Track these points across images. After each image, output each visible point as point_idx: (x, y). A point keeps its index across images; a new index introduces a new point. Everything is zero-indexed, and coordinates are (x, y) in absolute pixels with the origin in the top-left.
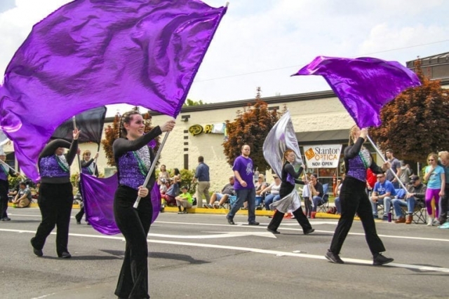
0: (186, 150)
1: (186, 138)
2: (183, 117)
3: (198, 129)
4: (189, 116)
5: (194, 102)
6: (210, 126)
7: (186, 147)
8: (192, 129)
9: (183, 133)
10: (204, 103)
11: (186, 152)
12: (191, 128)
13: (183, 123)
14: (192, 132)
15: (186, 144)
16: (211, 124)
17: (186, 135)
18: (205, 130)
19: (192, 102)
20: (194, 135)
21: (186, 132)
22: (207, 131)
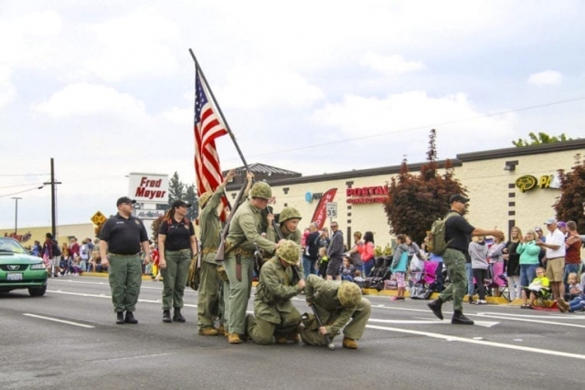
0: (512, 213)
1: (512, 195)
2: (508, 163)
3: (529, 182)
4: (517, 163)
5: (551, 137)
6: (547, 177)
7: (512, 209)
8: (520, 183)
9: (507, 188)
10: (567, 139)
11: (512, 218)
12: (518, 180)
13: (508, 172)
14: (520, 187)
15: (512, 204)
16: (549, 174)
17: (512, 190)
18: (540, 183)
19: (547, 137)
20: (524, 191)
21: (512, 186)
22: (543, 186)
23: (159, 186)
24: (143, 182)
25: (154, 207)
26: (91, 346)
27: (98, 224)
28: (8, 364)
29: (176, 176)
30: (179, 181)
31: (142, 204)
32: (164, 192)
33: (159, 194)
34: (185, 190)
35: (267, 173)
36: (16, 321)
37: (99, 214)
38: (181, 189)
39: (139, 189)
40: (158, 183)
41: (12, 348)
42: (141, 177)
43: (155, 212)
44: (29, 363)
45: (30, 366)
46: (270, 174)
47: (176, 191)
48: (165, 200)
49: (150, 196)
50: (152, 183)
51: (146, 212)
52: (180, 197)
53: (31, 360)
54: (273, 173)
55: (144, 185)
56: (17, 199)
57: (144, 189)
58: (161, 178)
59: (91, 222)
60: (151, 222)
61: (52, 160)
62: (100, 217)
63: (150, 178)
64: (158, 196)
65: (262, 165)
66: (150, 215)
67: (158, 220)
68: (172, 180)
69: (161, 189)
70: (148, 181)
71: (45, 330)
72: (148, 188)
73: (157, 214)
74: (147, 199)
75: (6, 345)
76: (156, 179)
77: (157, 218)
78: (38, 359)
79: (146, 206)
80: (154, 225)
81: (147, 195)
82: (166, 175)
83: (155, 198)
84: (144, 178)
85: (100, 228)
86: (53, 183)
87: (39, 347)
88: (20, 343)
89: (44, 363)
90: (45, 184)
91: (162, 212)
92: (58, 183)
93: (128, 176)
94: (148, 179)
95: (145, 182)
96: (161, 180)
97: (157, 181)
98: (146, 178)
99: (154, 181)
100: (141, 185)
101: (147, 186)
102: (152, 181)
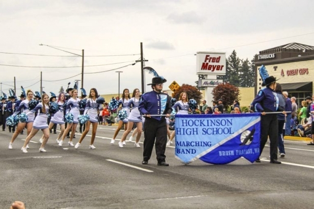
23: (218, 62)
24: (206, 59)
25: (215, 77)
26: (146, 187)
27: (174, 90)
28: (83, 200)
29: (234, 53)
30: (237, 57)
31: (206, 75)
32: (222, 66)
33: (219, 68)
34: (241, 64)
35: (302, 50)
36: (100, 165)
37: (174, 83)
38: (238, 63)
39: (204, 64)
40: (218, 60)
41: (90, 187)
42: (205, 55)
43: (216, 81)
44: (98, 200)
45: (98, 202)
46: (304, 51)
47: (234, 65)
48: (223, 72)
49: (212, 69)
50: (214, 60)
51: (209, 82)
52: (237, 69)
53: (100, 197)
54: (306, 50)
55: (208, 61)
56: (119, 72)
57: (207, 64)
58: (220, 55)
59: (169, 89)
60: (212, 89)
61: (141, 43)
62: (175, 86)
63: (212, 56)
64: (218, 69)
65: (297, 44)
66: (212, 83)
67: (217, 87)
68: (231, 56)
69: (220, 64)
70: (211, 58)
71: (118, 173)
72: (211, 63)
73: (217, 83)
74: (210, 71)
75: (87, 184)
76: (217, 56)
77: (216, 86)
78: (106, 197)
79: (209, 77)
80: (214, 91)
81: (209, 69)
82: (224, 54)
83: (215, 71)
84: (207, 56)
85: (175, 94)
86: (142, 61)
87: (109, 187)
88: (97, 183)
89: (108, 200)
90: (137, 61)
91: (221, 81)
92: (146, 61)
93: (195, 55)
94: (210, 56)
95: (208, 59)
96: (220, 57)
97: (217, 58)
98: (209, 56)
99: (215, 58)
100: (205, 61)
101: (209, 61)
102: (214, 58)
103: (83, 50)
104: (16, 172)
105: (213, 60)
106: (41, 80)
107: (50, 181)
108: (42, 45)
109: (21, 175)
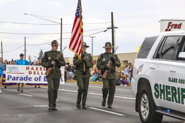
24: (169, 25)
42: (167, 22)
56: (92, 37)
58: (181, 22)
61: (112, 13)
63: (174, 23)
70: (173, 25)
76: (178, 23)
84: (170, 23)
86: (113, 28)
90: (108, 28)
92: (116, 28)
93: (160, 22)
94: (173, 23)
95: (170, 26)
96: (181, 24)
97: (179, 25)
98: (171, 23)
99: (177, 25)
100: (168, 27)
101: (172, 28)
102: (175, 25)
103: (61, 19)
104: (26, 115)
105: (175, 26)
106: (25, 45)
107: (52, 121)
108: (26, 14)
109: (30, 117)
